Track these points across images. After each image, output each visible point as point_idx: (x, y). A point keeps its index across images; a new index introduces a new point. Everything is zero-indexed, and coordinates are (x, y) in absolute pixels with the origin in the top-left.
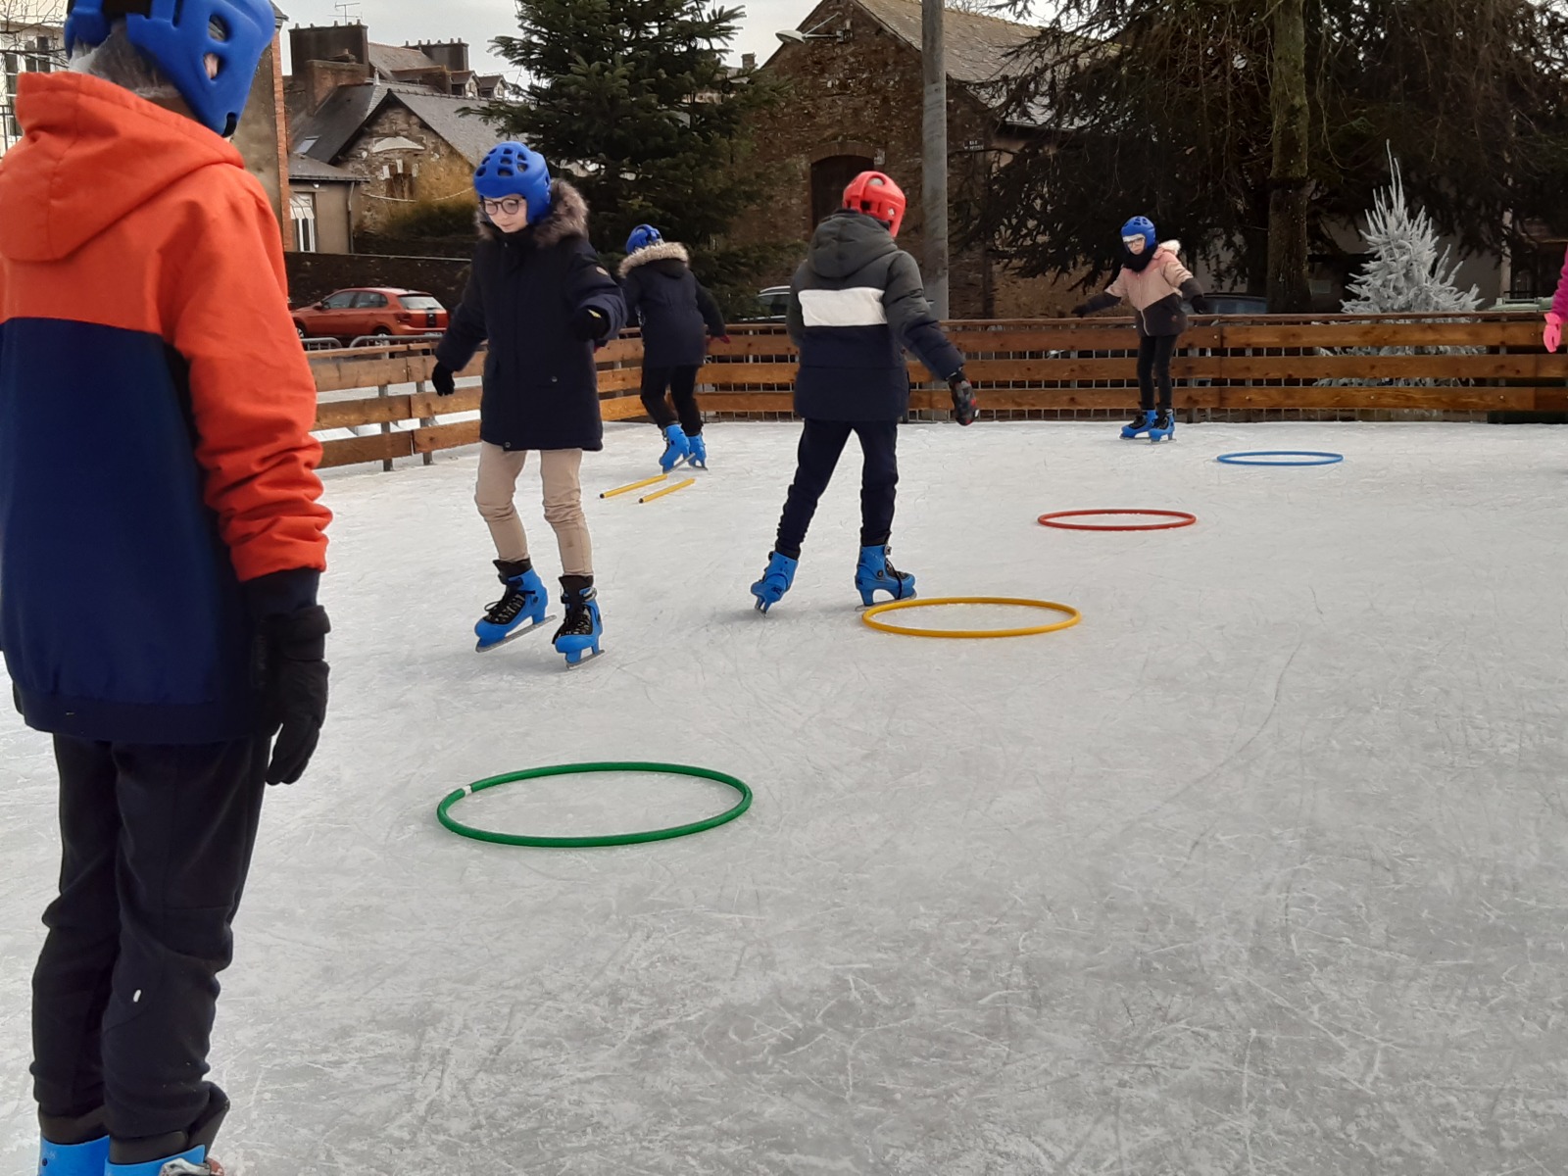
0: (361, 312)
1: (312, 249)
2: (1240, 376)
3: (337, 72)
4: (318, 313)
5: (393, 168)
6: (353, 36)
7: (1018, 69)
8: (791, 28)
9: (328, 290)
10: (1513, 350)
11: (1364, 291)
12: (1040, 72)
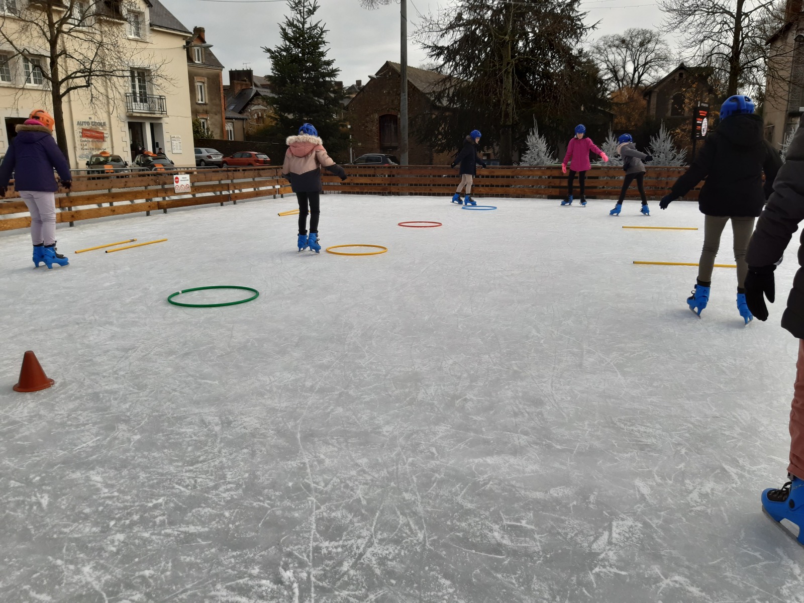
0: (244, 159)
1: (233, 140)
2: (477, 184)
3: (242, 85)
4: (231, 159)
5: (258, 115)
6: (248, 73)
7: (438, 89)
8: (373, 74)
9: (235, 152)
10: (554, 177)
11: (526, 159)
12: (444, 90)
